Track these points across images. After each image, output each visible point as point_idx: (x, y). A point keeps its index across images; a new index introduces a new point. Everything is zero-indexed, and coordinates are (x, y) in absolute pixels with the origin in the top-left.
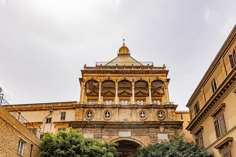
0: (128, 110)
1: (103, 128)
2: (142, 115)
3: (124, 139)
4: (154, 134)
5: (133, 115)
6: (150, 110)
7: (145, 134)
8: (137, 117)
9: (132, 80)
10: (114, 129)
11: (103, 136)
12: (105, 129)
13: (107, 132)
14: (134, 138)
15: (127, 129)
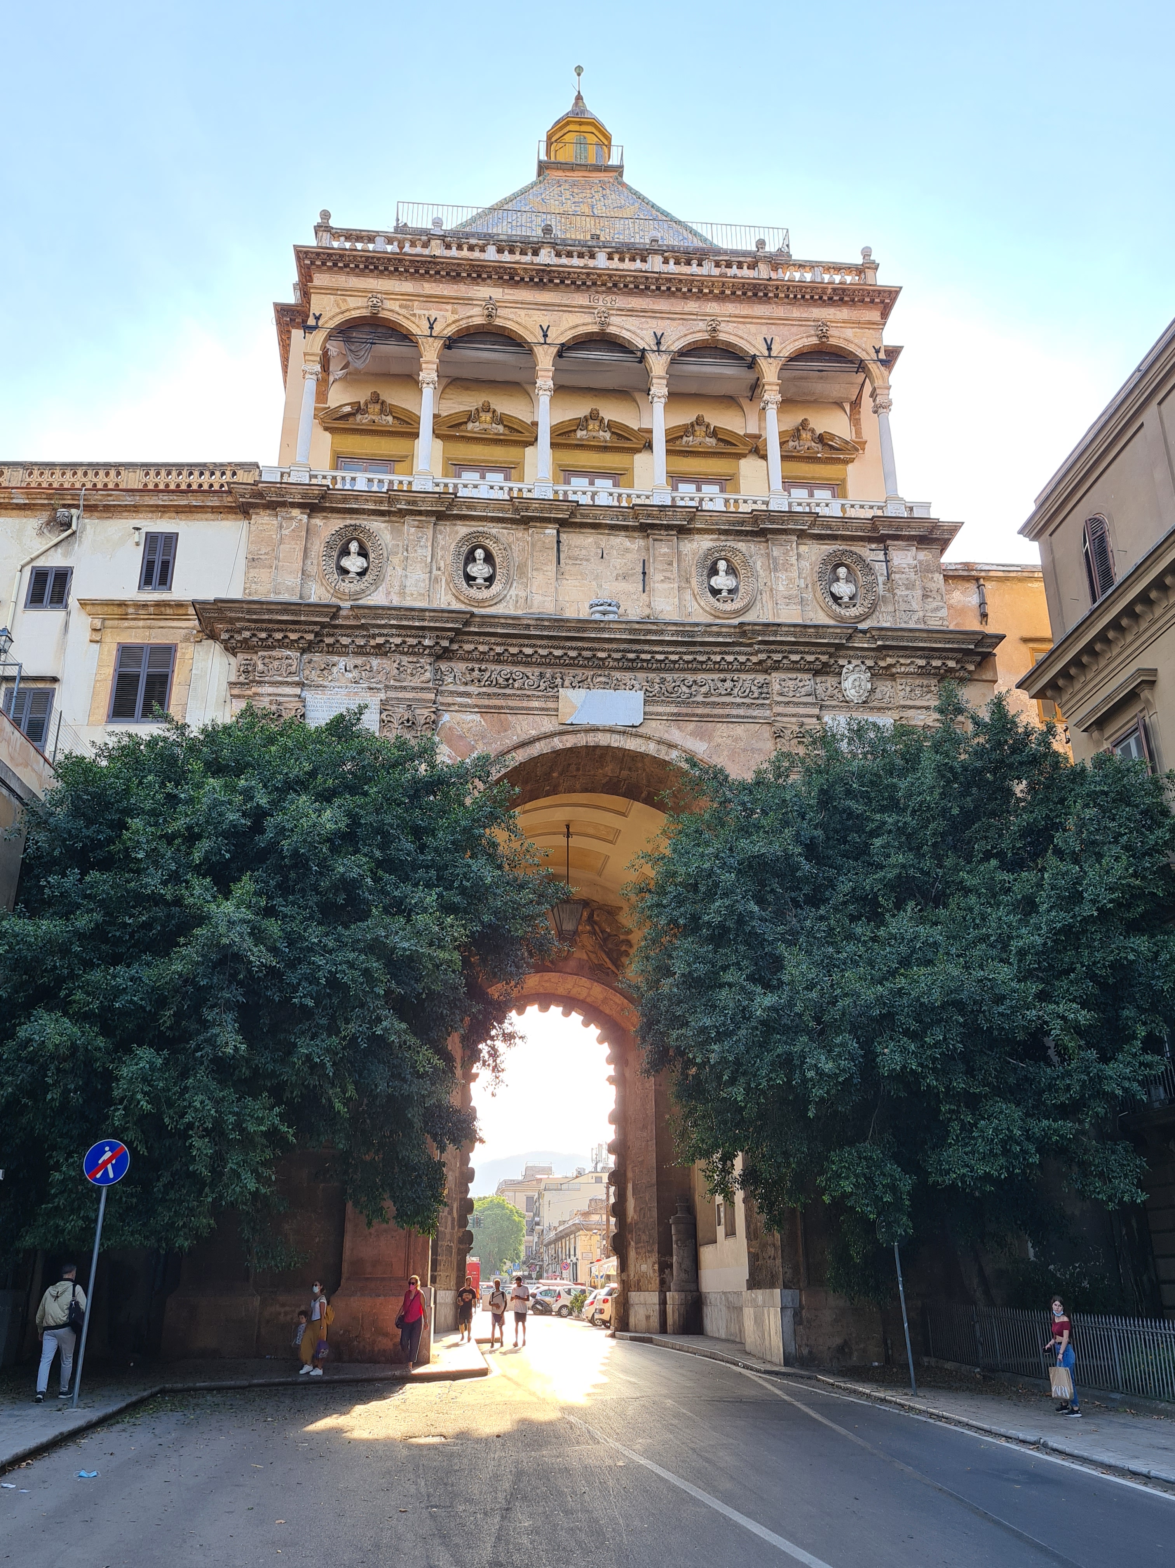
0: (620, 541)
1: (445, 655)
2: (721, 581)
3: (592, 739)
4: (802, 710)
5: (656, 576)
6: (776, 552)
7: (741, 712)
8: (688, 596)
9: (652, 342)
10: (528, 671)
11: (446, 717)
12: (460, 667)
13: (473, 689)
14: (666, 736)
15: (617, 675)
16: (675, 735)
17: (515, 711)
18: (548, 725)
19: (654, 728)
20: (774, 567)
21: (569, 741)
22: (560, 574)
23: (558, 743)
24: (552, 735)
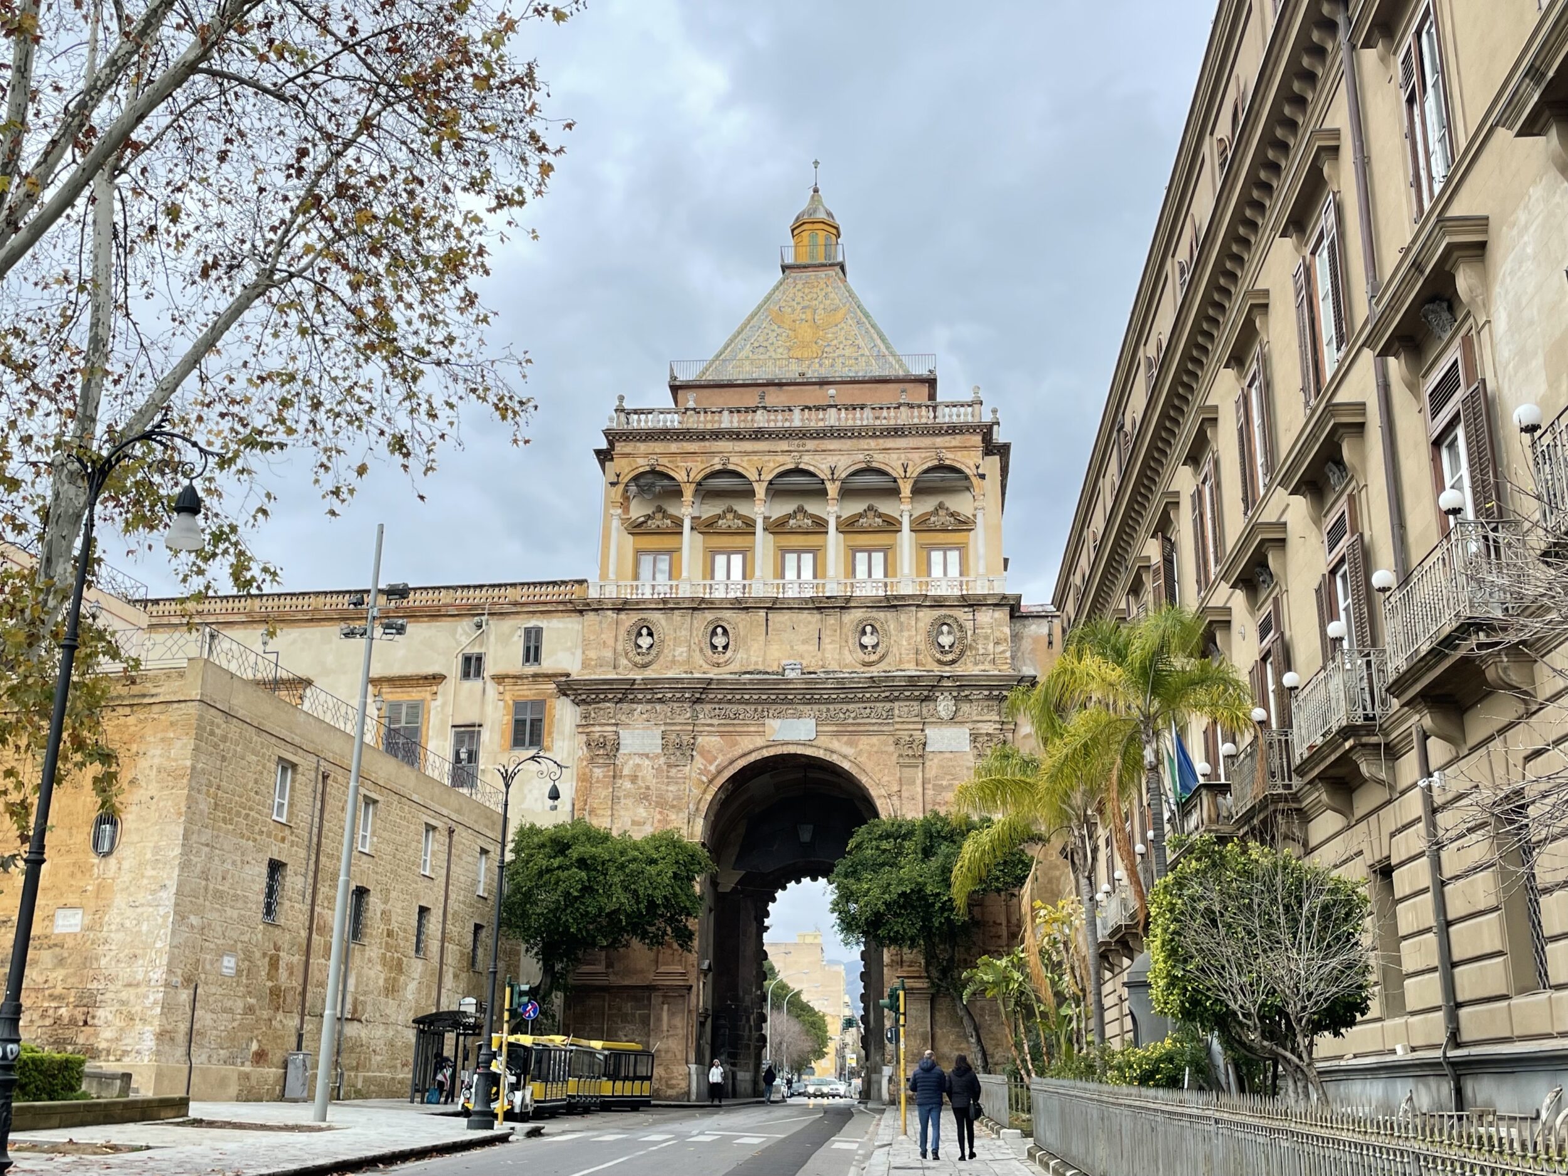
0: (805, 615)
1: (699, 701)
2: (868, 640)
3: (786, 750)
4: (911, 726)
5: (826, 640)
6: (903, 617)
7: (875, 728)
8: (846, 652)
9: (829, 472)
10: (747, 708)
11: (700, 739)
12: (709, 707)
13: (715, 722)
14: (830, 746)
15: (801, 707)
16: (835, 745)
17: (740, 734)
18: (759, 742)
19: (823, 741)
20: (901, 628)
21: (772, 752)
22: (767, 642)
23: (766, 753)
24: (762, 748)
